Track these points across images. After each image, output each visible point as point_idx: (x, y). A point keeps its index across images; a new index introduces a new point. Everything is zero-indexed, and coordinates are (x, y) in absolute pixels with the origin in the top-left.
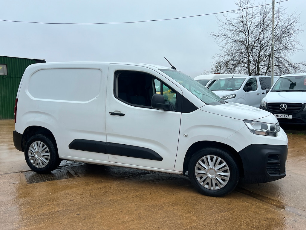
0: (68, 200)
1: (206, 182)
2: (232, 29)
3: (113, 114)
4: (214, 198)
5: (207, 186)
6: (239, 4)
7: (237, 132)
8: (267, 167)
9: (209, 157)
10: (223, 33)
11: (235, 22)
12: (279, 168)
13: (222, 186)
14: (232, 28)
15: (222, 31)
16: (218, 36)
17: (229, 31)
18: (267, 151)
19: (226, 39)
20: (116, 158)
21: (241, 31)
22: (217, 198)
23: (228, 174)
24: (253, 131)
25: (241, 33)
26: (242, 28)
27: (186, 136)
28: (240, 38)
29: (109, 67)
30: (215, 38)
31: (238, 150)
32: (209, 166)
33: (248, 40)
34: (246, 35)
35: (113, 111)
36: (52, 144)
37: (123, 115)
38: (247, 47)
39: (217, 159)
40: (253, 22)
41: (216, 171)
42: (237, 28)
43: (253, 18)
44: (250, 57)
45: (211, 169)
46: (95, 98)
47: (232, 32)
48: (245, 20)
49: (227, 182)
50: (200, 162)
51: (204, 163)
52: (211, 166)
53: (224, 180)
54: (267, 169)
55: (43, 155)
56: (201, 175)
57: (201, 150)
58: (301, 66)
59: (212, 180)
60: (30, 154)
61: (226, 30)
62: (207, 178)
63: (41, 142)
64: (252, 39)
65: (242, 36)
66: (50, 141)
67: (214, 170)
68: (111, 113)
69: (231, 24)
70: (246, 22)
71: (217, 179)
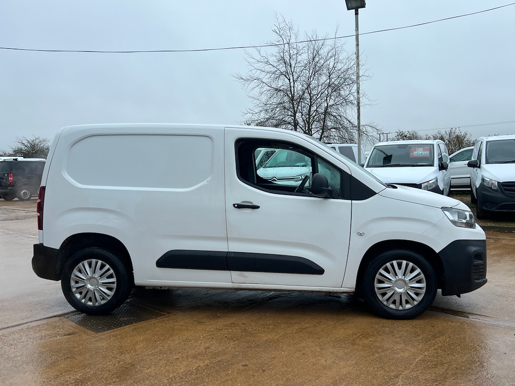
1: (391, 300)
2: (268, 70)
3: (239, 206)
4: (405, 321)
5: (392, 306)
6: (278, 32)
7: (434, 225)
8: (474, 271)
9: (395, 262)
10: (256, 76)
11: (272, 60)
13: (416, 303)
14: (268, 68)
15: (254, 72)
16: (247, 80)
17: (264, 74)
18: (473, 249)
19: (260, 86)
20: (245, 277)
21: (282, 74)
22: (409, 321)
23: (423, 285)
24: (454, 222)
25: (282, 77)
26: (283, 69)
27: (361, 235)
28: (281, 84)
29: (224, 132)
30: (243, 83)
31: (437, 252)
32: (396, 275)
33: (292, 88)
34: (289, 80)
35: (239, 202)
36: (120, 262)
37: (258, 207)
38: (292, 99)
39: (407, 265)
40: (298, 60)
41: (407, 282)
42: (276, 69)
43: (298, 55)
44: (297, 114)
45: (400, 280)
46: (205, 182)
47: (269, 75)
48: (287, 58)
49: (423, 295)
50: (381, 271)
51: (388, 272)
52: (400, 276)
53: (417, 294)
54: (474, 273)
55: (103, 283)
56: (382, 291)
57: (380, 256)
58: (369, 129)
59: (401, 296)
60: (73, 284)
61: (259, 71)
62: (394, 293)
63: (97, 260)
64: (299, 87)
65: (283, 83)
66: (116, 258)
67: (404, 281)
68: (236, 206)
69: (267, 63)
70: (288, 61)
71: (408, 293)
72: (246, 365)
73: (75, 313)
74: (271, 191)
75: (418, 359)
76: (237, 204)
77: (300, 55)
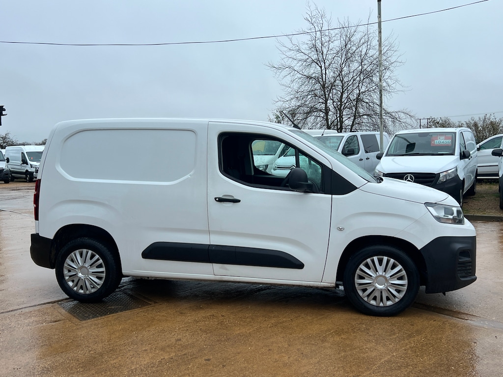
0: (173, 340)
1: (372, 296)
2: (300, 58)
3: (220, 200)
4: (386, 318)
5: (373, 302)
6: (310, 20)
7: (416, 221)
8: (458, 269)
9: (375, 258)
10: (287, 64)
11: (304, 48)
12: (470, 269)
13: (397, 300)
14: (300, 56)
15: (286, 60)
16: (279, 68)
17: (296, 62)
18: (458, 246)
19: (292, 74)
20: (226, 269)
21: (313, 61)
22: (390, 318)
23: (405, 282)
24: (438, 219)
25: (314, 65)
26: (315, 57)
27: (341, 230)
28: (312, 71)
29: (208, 127)
30: (275, 71)
31: (419, 247)
32: (377, 271)
33: (324, 75)
34: (321, 67)
35: (221, 196)
36: (109, 253)
37: (239, 201)
38: (323, 86)
39: (388, 262)
40: (330, 48)
41: (388, 279)
42: (307, 57)
43: (330, 42)
44: (328, 101)
45: (380, 276)
46: (188, 176)
47: (300, 63)
48: (319, 45)
49: (404, 293)
50: (362, 267)
51: (369, 268)
52: (380, 272)
53: (399, 291)
54: (459, 270)
55: (93, 272)
56: (363, 287)
57: (361, 251)
58: (402, 115)
59: (381, 292)
60: (66, 272)
61: (291, 59)
62: (374, 290)
63: (88, 250)
64: (330, 74)
65: (314, 70)
66: (105, 248)
67: (385, 277)
68: (217, 199)
69: (299, 51)
70: (320, 48)
71: (388, 290)
72: (209, 360)
73: (68, 300)
74: (252, 185)
75: (384, 360)
76: (219, 198)
77: (332, 42)
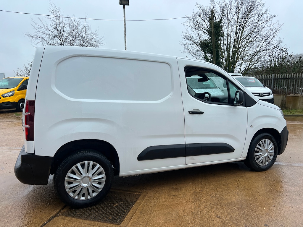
1: (261, 161)
2: (48, 33)
5: (261, 164)
6: (53, 12)
7: (279, 119)
9: (263, 141)
10: (40, 35)
11: (50, 28)
13: (270, 161)
14: (48, 32)
15: (38, 33)
16: (34, 37)
17: (45, 35)
19: (43, 42)
21: (56, 36)
23: (273, 151)
25: (57, 38)
26: (57, 34)
29: (177, 61)
30: (31, 39)
31: (280, 132)
32: (264, 147)
34: (61, 40)
35: (192, 110)
37: (203, 113)
39: (268, 141)
41: (268, 151)
42: (52, 33)
47: (48, 36)
50: (258, 146)
51: (261, 146)
53: (271, 156)
55: (95, 180)
56: (258, 157)
59: (265, 158)
60: (66, 185)
61: (42, 33)
62: (262, 158)
63: (89, 162)
68: (191, 112)
69: (47, 29)
70: (59, 30)
71: (268, 156)
77: (65, 27)
